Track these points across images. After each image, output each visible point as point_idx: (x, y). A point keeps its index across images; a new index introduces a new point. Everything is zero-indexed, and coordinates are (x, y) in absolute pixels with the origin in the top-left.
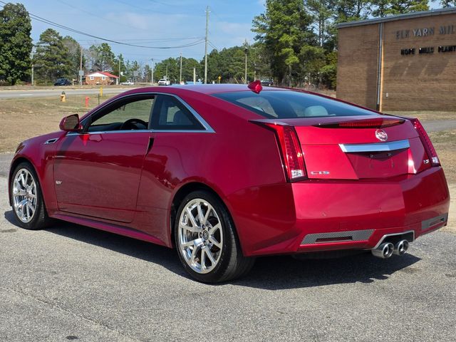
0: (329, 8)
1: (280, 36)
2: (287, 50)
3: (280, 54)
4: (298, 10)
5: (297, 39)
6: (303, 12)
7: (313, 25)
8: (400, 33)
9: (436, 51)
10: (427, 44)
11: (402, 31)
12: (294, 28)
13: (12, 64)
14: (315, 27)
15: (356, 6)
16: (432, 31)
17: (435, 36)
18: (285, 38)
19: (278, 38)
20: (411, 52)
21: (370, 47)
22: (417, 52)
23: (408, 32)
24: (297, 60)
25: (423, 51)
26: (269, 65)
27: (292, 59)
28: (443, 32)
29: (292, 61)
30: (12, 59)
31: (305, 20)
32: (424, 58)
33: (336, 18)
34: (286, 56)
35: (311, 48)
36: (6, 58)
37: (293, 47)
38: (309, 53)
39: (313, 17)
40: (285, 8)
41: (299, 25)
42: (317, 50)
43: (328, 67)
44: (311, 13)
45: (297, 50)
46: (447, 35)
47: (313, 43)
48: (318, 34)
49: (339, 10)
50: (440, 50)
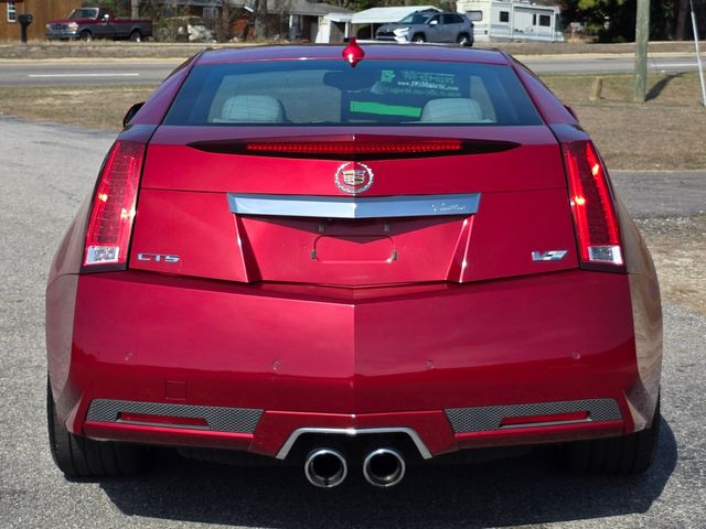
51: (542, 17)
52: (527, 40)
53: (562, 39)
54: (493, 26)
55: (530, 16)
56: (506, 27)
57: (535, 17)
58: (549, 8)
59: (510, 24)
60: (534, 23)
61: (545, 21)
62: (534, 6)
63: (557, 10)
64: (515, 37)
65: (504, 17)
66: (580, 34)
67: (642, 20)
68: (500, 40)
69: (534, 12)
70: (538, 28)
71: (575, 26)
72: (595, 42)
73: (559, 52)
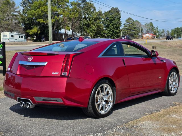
13: (113, 31)
30: (113, 29)
36: (111, 29)
51: (21, 36)
52: (18, 42)
53: (26, 41)
54: (10, 38)
55: (18, 36)
56: (13, 39)
57: (20, 36)
58: (23, 34)
59: (14, 38)
60: (20, 38)
61: (22, 37)
62: (19, 34)
63: (24, 35)
64: (15, 41)
65: (12, 36)
66: (30, 40)
67: (50, 36)
68: (12, 41)
69: (19, 35)
70: (20, 39)
71: (29, 38)
72: (33, 42)
73: (27, 44)
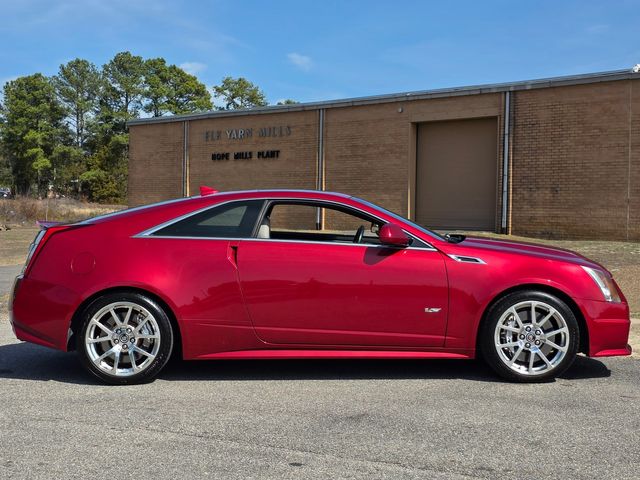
0: (89, 98)
1: (26, 132)
2: (35, 150)
3: (25, 155)
4: (48, 99)
5: (47, 137)
6: (54, 104)
7: (67, 119)
8: (210, 134)
9: (255, 157)
10: (245, 149)
11: (213, 132)
12: (43, 123)
14: (71, 123)
15: (123, 99)
16: (249, 133)
17: (254, 139)
18: (32, 134)
19: (23, 135)
20: (225, 156)
21: (171, 149)
22: (232, 157)
23: (219, 133)
24: (48, 163)
25: (238, 156)
26: (11, 169)
27: (42, 163)
28: (263, 134)
29: (42, 164)
31: (57, 114)
32: (241, 164)
33: (97, 112)
34: (34, 157)
35: (66, 149)
37: (42, 147)
38: (64, 155)
39: (68, 110)
40: (30, 97)
41: (50, 118)
42: (75, 152)
43: (89, 173)
44: (64, 105)
45: (48, 151)
46: (267, 138)
47: (68, 142)
48: (75, 131)
49: (101, 102)
50: (260, 154)
